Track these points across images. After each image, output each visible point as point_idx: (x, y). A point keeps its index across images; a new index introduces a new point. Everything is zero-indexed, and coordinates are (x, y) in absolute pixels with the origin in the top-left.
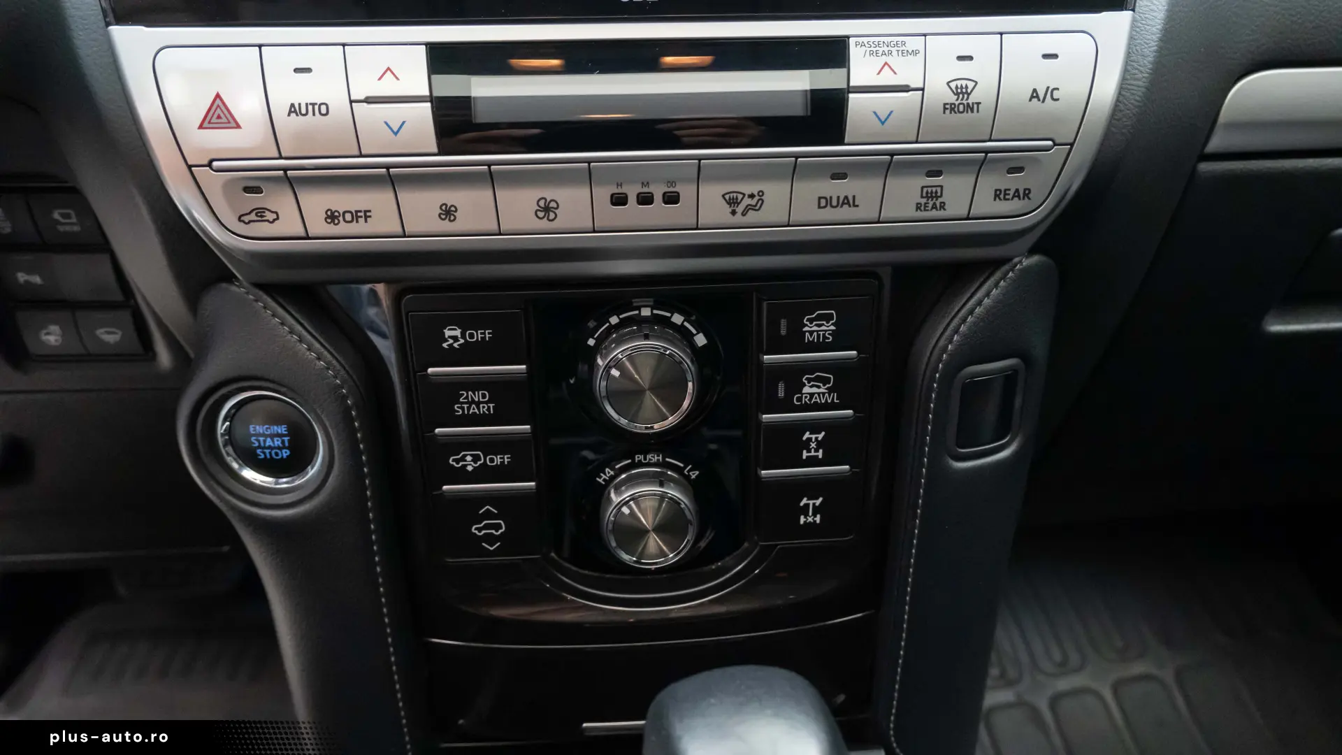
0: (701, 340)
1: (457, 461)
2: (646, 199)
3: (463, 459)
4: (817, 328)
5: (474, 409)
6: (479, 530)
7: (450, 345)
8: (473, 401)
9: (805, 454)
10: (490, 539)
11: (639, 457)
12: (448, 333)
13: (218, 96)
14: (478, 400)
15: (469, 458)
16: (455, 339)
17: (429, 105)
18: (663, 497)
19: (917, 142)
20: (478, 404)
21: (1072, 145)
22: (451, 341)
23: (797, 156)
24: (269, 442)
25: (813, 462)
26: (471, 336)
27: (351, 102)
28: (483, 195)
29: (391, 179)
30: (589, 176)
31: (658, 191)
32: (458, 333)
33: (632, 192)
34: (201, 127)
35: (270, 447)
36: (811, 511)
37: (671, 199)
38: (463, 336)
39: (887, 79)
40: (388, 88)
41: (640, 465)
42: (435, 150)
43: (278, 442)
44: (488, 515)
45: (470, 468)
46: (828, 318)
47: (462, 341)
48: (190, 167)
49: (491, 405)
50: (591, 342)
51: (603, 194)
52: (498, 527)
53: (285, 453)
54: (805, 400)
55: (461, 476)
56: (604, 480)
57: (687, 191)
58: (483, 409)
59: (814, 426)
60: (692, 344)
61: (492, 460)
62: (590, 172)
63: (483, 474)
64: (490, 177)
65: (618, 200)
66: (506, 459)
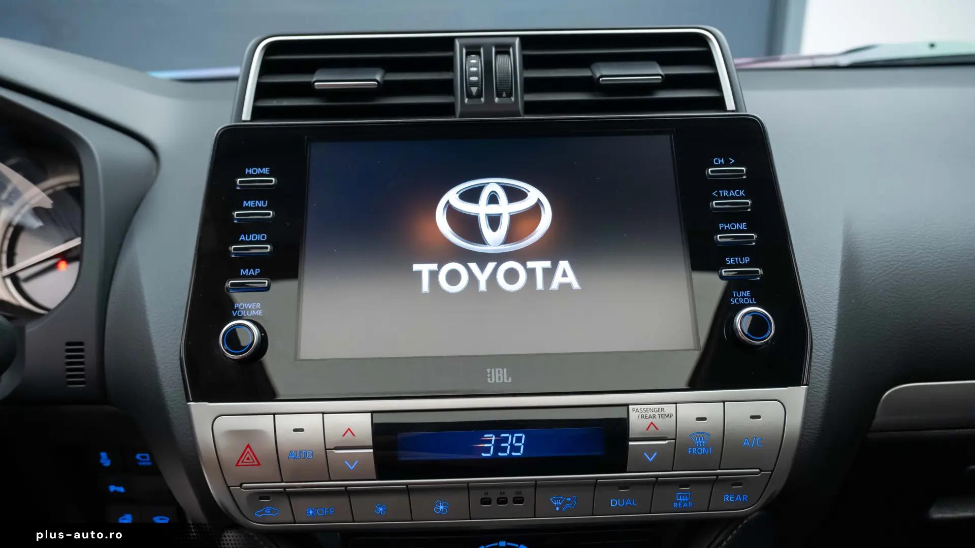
2: (502, 501)
13: (248, 446)
17: (372, 450)
19: (673, 471)
21: (772, 471)
23: (597, 479)
27: (326, 449)
28: (401, 500)
29: (348, 493)
30: (468, 491)
31: (510, 498)
33: (494, 498)
34: (237, 465)
37: (518, 500)
39: (652, 433)
40: (349, 440)
42: (375, 477)
48: (229, 487)
51: (476, 499)
57: (528, 497)
62: (468, 488)
64: (408, 490)
65: (486, 501)
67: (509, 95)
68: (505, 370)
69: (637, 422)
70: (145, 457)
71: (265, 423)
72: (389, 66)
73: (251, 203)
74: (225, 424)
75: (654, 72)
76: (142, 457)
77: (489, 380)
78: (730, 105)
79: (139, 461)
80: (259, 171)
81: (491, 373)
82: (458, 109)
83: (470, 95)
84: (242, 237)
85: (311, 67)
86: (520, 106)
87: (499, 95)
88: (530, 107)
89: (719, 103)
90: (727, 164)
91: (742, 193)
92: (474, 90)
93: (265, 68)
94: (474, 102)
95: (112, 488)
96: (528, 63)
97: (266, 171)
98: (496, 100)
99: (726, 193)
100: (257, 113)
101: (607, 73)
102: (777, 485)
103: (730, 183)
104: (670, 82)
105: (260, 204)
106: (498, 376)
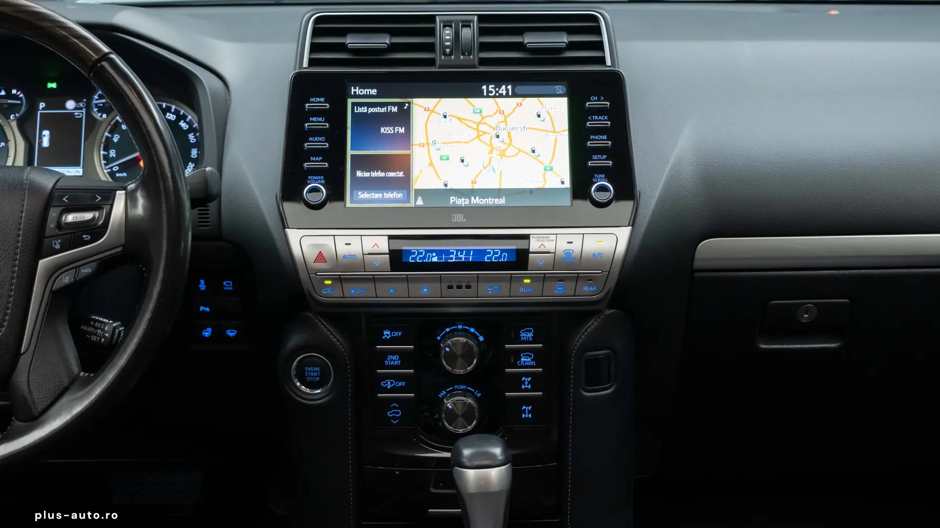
0: (481, 338)
1: (384, 384)
2: (459, 287)
3: (387, 383)
4: (527, 335)
5: (392, 363)
6: (390, 414)
7: (386, 338)
8: (392, 360)
9: (523, 387)
10: (395, 418)
11: (456, 387)
12: (385, 333)
13: (320, 252)
14: (394, 360)
15: (389, 383)
16: (388, 335)
17: (388, 256)
18: (465, 403)
19: (553, 270)
20: (394, 361)
21: (609, 272)
22: (386, 336)
23: (512, 274)
24: (312, 374)
25: (526, 390)
26: (394, 334)
27: (363, 254)
28: (403, 286)
29: (374, 280)
30: (440, 279)
31: (464, 285)
32: (389, 333)
33: (455, 285)
34: (314, 262)
35: (312, 376)
36: (527, 412)
37: (468, 287)
38: (391, 334)
39: (542, 249)
40: (376, 250)
41: (457, 390)
42: (390, 270)
43: (315, 374)
44: (395, 407)
45: (389, 387)
46: (530, 331)
47: (390, 336)
48: (309, 274)
49: (399, 361)
50: (439, 338)
51: (445, 285)
52: (398, 413)
53: (318, 379)
54: (522, 364)
55: (386, 391)
56: (442, 396)
57: (473, 285)
58: (396, 363)
59: (527, 375)
60: (478, 340)
61: (398, 384)
63: (394, 390)
64: (407, 279)
65: (450, 287)
66: (404, 384)
67: (470, 54)
68: (462, 215)
69: (534, 245)
70: (229, 284)
71: (329, 241)
72: (393, 32)
73: (314, 119)
74: (306, 242)
75: (561, 40)
76: (227, 284)
77: (453, 220)
78: (609, 62)
79: (225, 286)
80: (318, 99)
81: (454, 216)
82: (438, 63)
83: (445, 54)
84: (311, 139)
85: (343, 32)
86: (476, 62)
87: (463, 54)
88: (483, 62)
89: (602, 61)
90: (599, 100)
91: (606, 118)
92: (448, 51)
93: (316, 32)
94: (448, 58)
95: (202, 308)
96: (482, 32)
97: (322, 100)
98: (462, 57)
99: (596, 117)
100: (312, 62)
101: (532, 40)
102: (611, 284)
103: (600, 111)
104: (572, 46)
105: (320, 120)
106: (459, 218)
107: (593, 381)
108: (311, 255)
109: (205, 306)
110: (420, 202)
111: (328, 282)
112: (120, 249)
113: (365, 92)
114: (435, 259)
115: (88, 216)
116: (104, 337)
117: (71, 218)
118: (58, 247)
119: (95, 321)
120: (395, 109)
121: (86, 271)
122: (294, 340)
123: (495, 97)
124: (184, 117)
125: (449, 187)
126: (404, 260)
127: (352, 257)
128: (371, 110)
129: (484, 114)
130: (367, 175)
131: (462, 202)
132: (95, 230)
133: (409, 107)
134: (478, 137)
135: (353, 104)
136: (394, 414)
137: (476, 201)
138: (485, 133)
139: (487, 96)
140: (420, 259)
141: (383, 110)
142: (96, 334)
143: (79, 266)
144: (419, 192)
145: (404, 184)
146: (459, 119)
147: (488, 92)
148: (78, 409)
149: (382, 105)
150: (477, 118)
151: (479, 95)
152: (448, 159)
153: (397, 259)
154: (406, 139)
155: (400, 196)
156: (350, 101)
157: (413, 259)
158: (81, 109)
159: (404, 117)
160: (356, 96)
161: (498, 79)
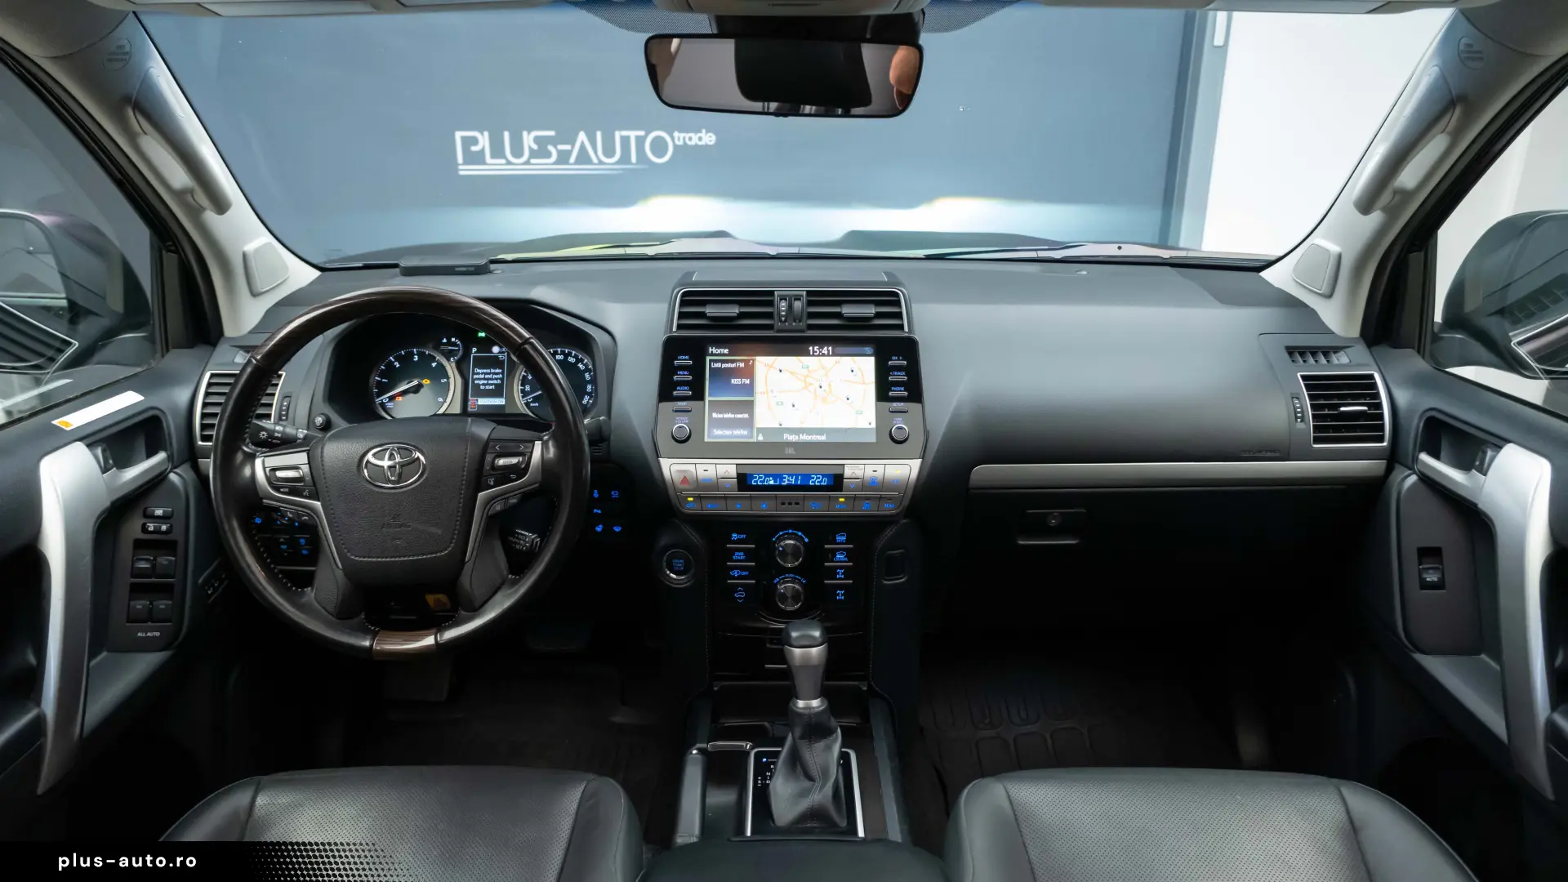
0: (806, 540)
1: (732, 573)
2: (790, 504)
3: (734, 572)
4: (841, 538)
5: (739, 558)
6: (737, 595)
7: (734, 539)
9: (838, 576)
10: (740, 598)
11: (787, 575)
12: (733, 535)
13: (685, 476)
14: (740, 555)
15: (736, 572)
16: (735, 537)
17: (736, 480)
18: (794, 587)
19: (862, 492)
21: (904, 494)
23: (830, 494)
24: (678, 565)
25: (840, 579)
26: (740, 536)
27: (717, 479)
28: (747, 503)
29: (725, 498)
31: (793, 502)
32: (736, 535)
33: (787, 502)
34: (680, 484)
35: (678, 567)
36: (840, 595)
37: (797, 504)
38: (738, 536)
39: (854, 476)
40: (727, 475)
41: (787, 578)
42: (737, 491)
43: (680, 565)
44: (740, 591)
45: (736, 575)
46: (844, 535)
47: (737, 538)
48: (676, 493)
49: (744, 557)
50: (774, 539)
51: (779, 502)
52: (743, 594)
53: (683, 568)
54: (838, 559)
55: (734, 578)
56: (776, 581)
57: (801, 503)
58: (742, 558)
59: (841, 568)
60: (804, 542)
61: (743, 573)
62: (776, 497)
63: (740, 577)
64: (751, 497)
65: (783, 504)
66: (747, 573)
67: (800, 321)
68: (791, 448)
69: (848, 472)
70: (616, 494)
71: (691, 468)
72: (741, 304)
73: (681, 373)
74: (674, 468)
75: (870, 310)
77: (786, 452)
78: (906, 329)
79: (613, 495)
80: (684, 357)
81: (787, 450)
82: (776, 327)
83: (781, 321)
84: (678, 388)
85: (703, 303)
86: (805, 327)
87: (795, 322)
88: (811, 327)
89: (901, 327)
90: (899, 360)
91: (904, 373)
92: (783, 319)
93: (683, 303)
94: (783, 325)
95: (595, 511)
96: (810, 303)
97: (687, 357)
98: (794, 324)
99: (896, 373)
100: (680, 327)
101: (848, 310)
102: (906, 502)
103: (899, 368)
104: (879, 315)
105: (686, 373)
106: (790, 451)
107: (891, 573)
108: (677, 478)
109: (598, 509)
110: (761, 438)
111: (690, 499)
112: (537, 485)
113: (719, 351)
114: (772, 482)
115: (514, 460)
116: (525, 546)
117: (501, 462)
118: (492, 483)
119: (519, 533)
120: (742, 365)
121: (513, 501)
122: (664, 541)
123: (819, 355)
124: (582, 361)
125: (783, 426)
126: (749, 483)
127: (711, 480)
128: (724, 365)
129: (810, 369)
130: (720, 416)
131: (792, 438)
132: (519, 471)
133: (753, 363)
134: (806, 387)
135: (711, 361)
136: (740, 595)
137: (804, 438)
138: (811, 384)
139: (813, 355)
140: (761, 482)
141: (734, 365)
142: (519, 544)
143: (508, 497)
144: (760, 430)
145: (749, 423)
146: (791, 373)
147: (814, 352)
148: (507, 604)
149: (732, 361)
150: (805, 372)
151: (807, 354)
152: (782, 404)
153: (743, 480)
154: (750, 389)
155: (745, 432)
156: (708, 358)
157: (755, 482)
158: (503, 353)
159: (749, 372)
160: (712, 354)
161: (821, 341)
